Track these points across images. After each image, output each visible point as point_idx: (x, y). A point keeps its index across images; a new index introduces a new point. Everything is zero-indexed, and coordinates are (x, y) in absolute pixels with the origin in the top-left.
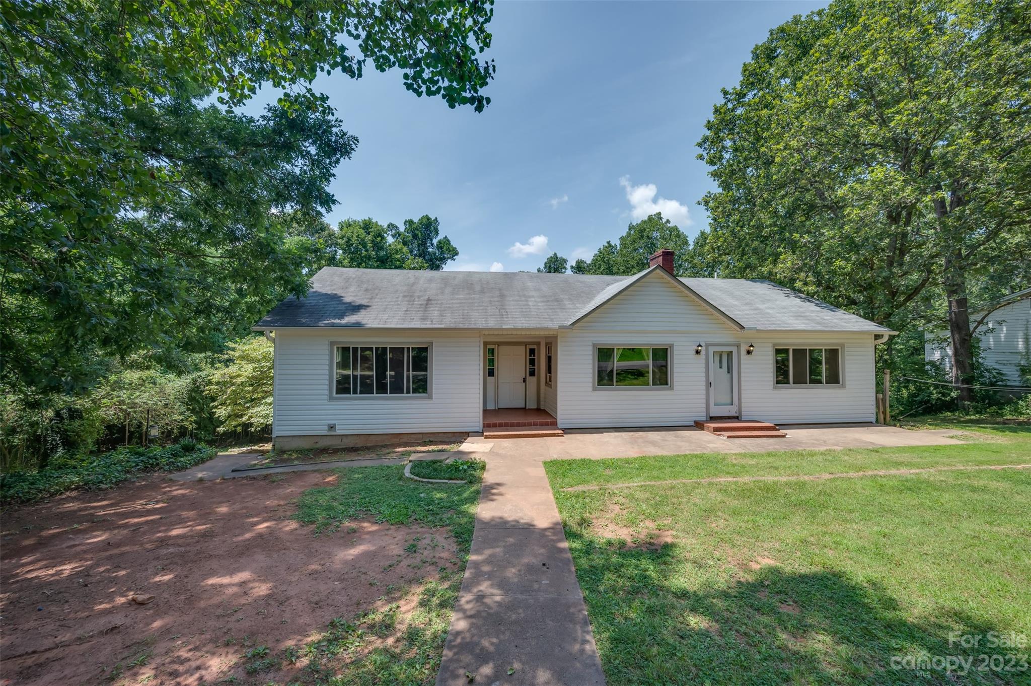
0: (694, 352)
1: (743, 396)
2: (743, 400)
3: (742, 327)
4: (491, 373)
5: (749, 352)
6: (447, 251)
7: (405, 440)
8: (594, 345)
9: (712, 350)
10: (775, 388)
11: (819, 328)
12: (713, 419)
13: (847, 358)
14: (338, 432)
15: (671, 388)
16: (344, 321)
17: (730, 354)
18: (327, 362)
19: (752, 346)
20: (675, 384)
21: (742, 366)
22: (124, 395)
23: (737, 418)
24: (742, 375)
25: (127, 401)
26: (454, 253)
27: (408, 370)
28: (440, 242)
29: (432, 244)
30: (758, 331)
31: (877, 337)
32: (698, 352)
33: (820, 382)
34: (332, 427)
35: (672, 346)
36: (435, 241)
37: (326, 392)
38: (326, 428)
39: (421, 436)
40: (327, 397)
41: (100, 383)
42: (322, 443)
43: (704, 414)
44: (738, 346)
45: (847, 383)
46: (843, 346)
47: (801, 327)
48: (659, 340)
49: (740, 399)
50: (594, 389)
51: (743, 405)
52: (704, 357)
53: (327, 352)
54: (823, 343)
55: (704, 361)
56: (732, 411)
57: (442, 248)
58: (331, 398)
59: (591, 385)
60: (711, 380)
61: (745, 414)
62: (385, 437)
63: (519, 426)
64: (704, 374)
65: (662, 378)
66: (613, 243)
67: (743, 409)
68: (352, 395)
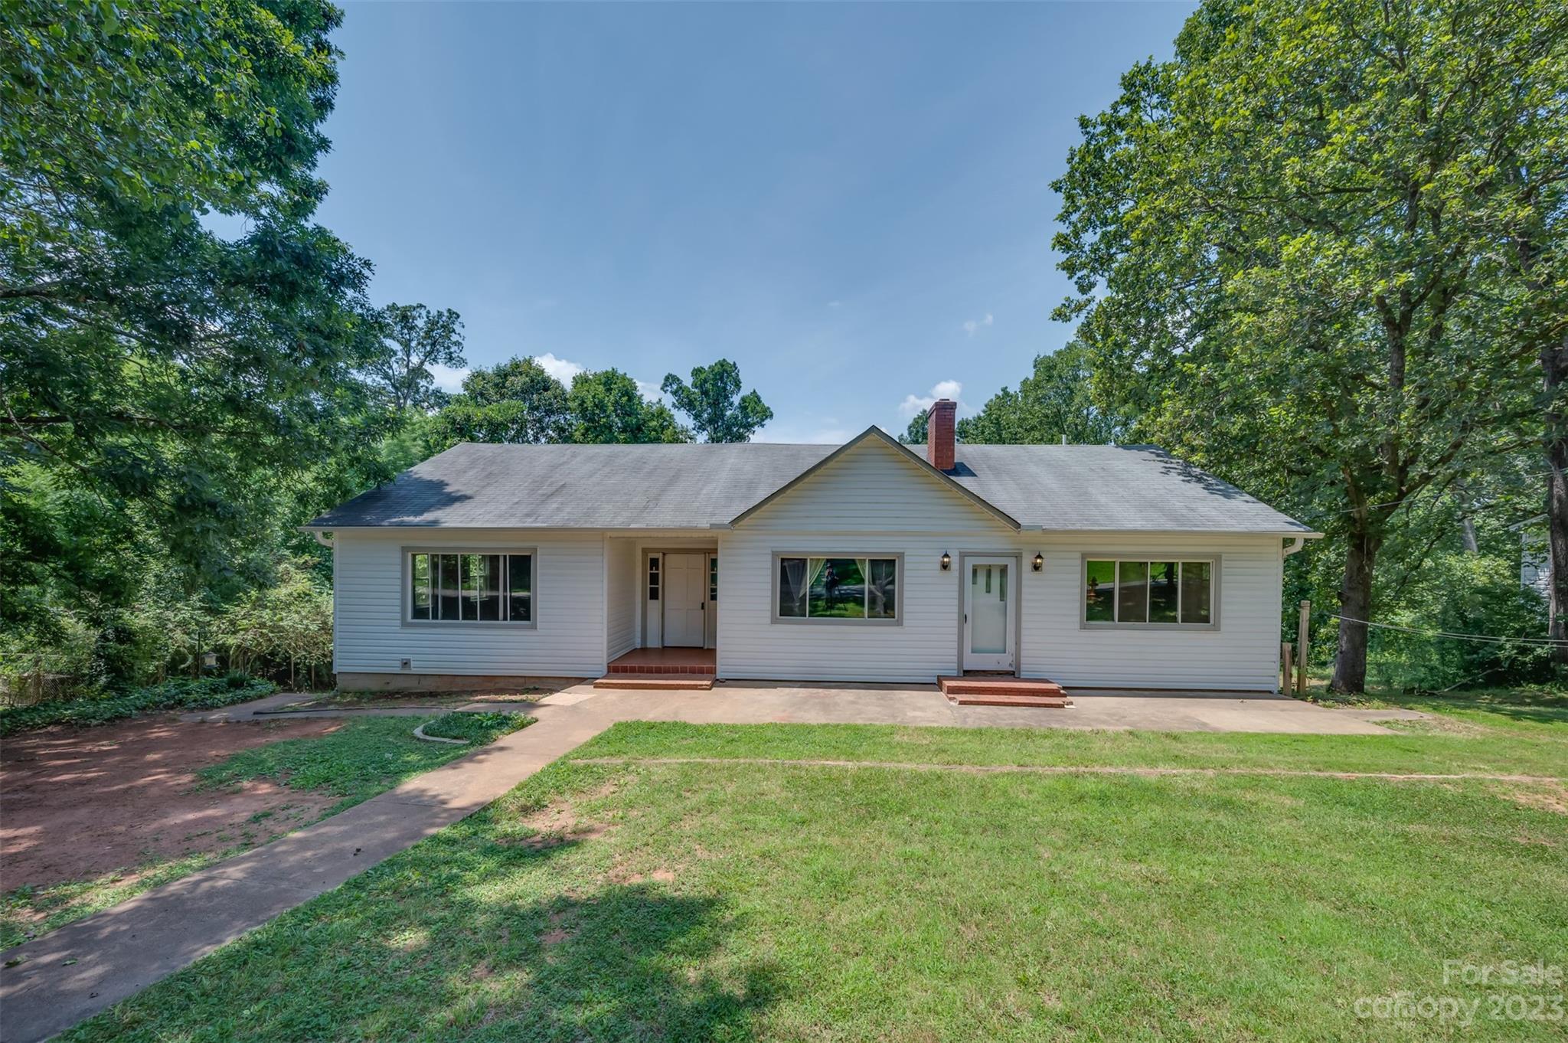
0: (938, 566)
1: (1024, 639)
2: (1023, 646)
3: (1018, 526)
4: (654, 595)
5: (1036, 568)
6: (756, 412)
7: (501, 685)
8: (774, 554)
9: (970, 563)
10: (1083, 627)
11: (1169, 526)
12: (968, 674)
13: (1224, 578)
14: (414, 671)
15: (900, 623)
16: (418, 519)
17: (1004, 570)
18: (399, 575)
19: (1039, 557)
20: (905, 616)
21: (1024, 590)
22: (266, 614)
23: (1011, 675)
24: (1024, 604)
25: (269, 623)
26: (766, 414)
27: (505, 590)
28: (743, 400)
29: (731, 404)
30: (1045, 531)
31: (1288, 542)
32: (945, 567)
33: (1174, 619)
34: (406, 664)
35: (901, 555)
36: (736, 400)
37: (399, 616)
38: (399, 663)
39: (523, 680)
40: (398, 622)
41: (240, 598)
42: (395, 685)
43: (955, 666)
44: (1018, 557)
45: (1223, 622)
46: (1218, 558)
47: (1138, 524)
48: (881, 547)
49: (1018, 643)
50: (774, 621)
51: (1023, 653)
52: (957, 574)
53: (399, 561)
54: (1181, 552)
55: (957, 581)
56: (1004, 662)
57: (746, 408)
58: (405, 624)
59: (769, 614)
60: (968, 611)
61: (1027, 667)
62: (475, 680)
63: (659, 672)
64: (956, 602)
65: (886, 606)
66: (1011, 391)
67: (1023, 660)
68: (431, 621)
